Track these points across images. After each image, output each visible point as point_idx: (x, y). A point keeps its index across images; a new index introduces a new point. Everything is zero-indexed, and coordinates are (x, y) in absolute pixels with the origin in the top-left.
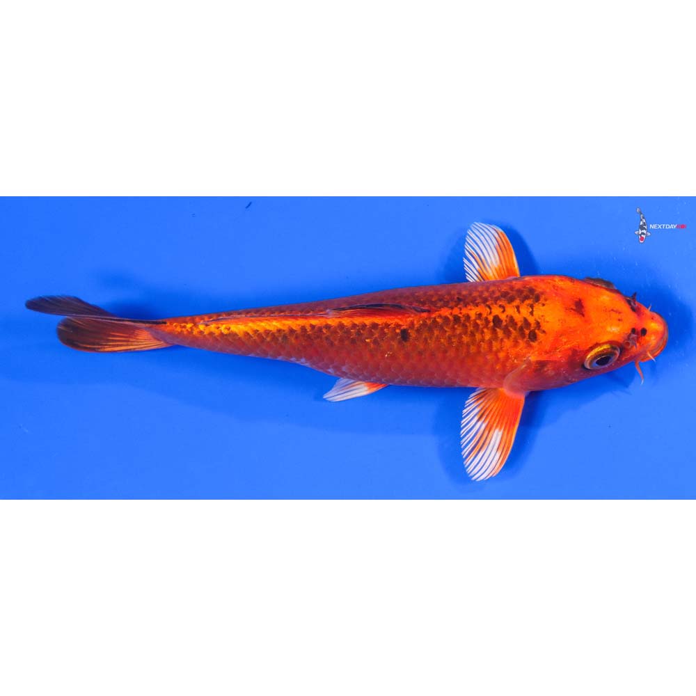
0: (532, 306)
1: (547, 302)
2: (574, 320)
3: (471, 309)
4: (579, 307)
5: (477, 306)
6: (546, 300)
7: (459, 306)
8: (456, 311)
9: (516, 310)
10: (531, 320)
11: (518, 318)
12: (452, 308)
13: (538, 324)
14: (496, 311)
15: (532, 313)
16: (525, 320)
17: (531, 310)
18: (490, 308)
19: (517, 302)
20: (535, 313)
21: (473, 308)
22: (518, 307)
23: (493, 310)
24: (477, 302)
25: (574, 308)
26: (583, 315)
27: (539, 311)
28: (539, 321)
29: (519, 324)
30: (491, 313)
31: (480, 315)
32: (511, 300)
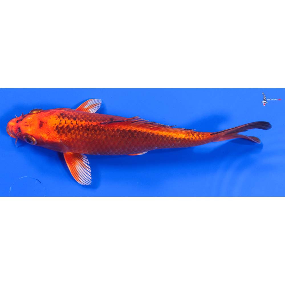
0: (60, 123)
1: (53, 125)
2: (44, 119)
3: (84, 123)
4: (41, 125)
5: (81, 125)
6: (54, 127)
7: (89, 125)
8: (90, 123)
9: (67, 122)
10: (61, 118)
11: (67, 119)
12: (92, 125)
13: (59, 117)
14: (74, 122)
15: (61, 121)
16: (64, 119)
17: (61, 122)
18: (77, 123)
19: (66, 125)
20: (60, 121)
21: (83, 124)
22: (66, 123)
23: (76, 122)
24: (81, 127)
25: (43, 124)
26: (40, 121)
27: (57, 122)
28: (58, 118)
29: (66, 117)
30: (77, 121)
31: (81, 121)
32: (68, 127)
